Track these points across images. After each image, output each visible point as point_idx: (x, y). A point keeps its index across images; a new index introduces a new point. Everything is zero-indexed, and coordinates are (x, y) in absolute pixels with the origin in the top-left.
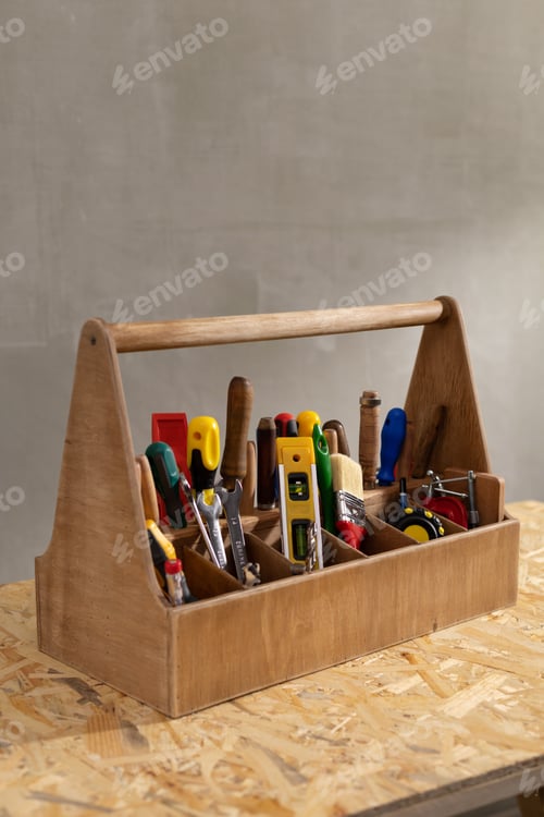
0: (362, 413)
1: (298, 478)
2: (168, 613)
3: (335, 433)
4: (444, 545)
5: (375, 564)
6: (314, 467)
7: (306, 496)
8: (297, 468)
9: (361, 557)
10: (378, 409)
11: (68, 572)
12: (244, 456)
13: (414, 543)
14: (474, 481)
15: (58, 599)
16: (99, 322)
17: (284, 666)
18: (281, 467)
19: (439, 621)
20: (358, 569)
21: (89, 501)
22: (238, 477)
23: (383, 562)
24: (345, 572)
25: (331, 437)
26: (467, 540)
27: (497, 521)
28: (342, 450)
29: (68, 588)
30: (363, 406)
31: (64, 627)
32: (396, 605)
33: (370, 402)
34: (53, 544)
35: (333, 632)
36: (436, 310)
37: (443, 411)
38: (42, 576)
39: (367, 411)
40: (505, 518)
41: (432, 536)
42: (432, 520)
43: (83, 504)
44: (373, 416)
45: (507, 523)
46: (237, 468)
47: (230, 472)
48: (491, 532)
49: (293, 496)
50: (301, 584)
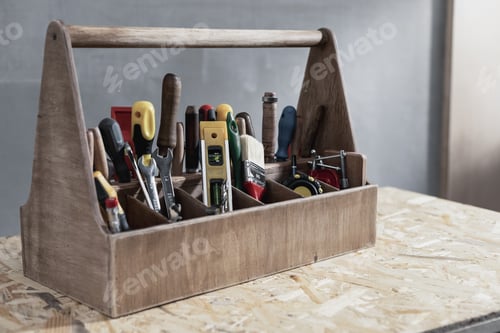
0: (264, 108)
1: (215, 151)
2: (108, 238)
3: (244, 121)
4: (322, 199)
5: (271, 210)
6: (227, 142)
7: (221, 162)
8: (214, 142)
9: (260, 205)
10: (275, 105)
11: (41, 215)
12: (175, 132)
13: (300, 197)
14: (345, 157)
15: (35, 236)
16: (58, 22)
17: (201, 283)
18: (203, 142)
19: (319, 254)
20: (257, 213)
21: (54, 159)
22: (170, 147)
23: (276, 209)
24: (248, 214)
25: (241, 123)
26: (339, 197)
27: (361, 185)
28: (249, 132)
29: (42, 227)
30: (265, 103)
31: (40, 256)
32: (286, 241)
33: (270, 100)
34: (31, 195)
35: (238, 258)
36: (317, 37)
37: (323, 110)
38: (25, 220)
39: (268, 106)
40: (367, 184)
41: (313, 193)
42: (313, 183)
43: (50, 162)
44: (272, 109)
45: (368, 186)
46: (169, 140)
47: (164, 143)
48: (356, 193)
49: (212, 162)
50: (213, 221)
